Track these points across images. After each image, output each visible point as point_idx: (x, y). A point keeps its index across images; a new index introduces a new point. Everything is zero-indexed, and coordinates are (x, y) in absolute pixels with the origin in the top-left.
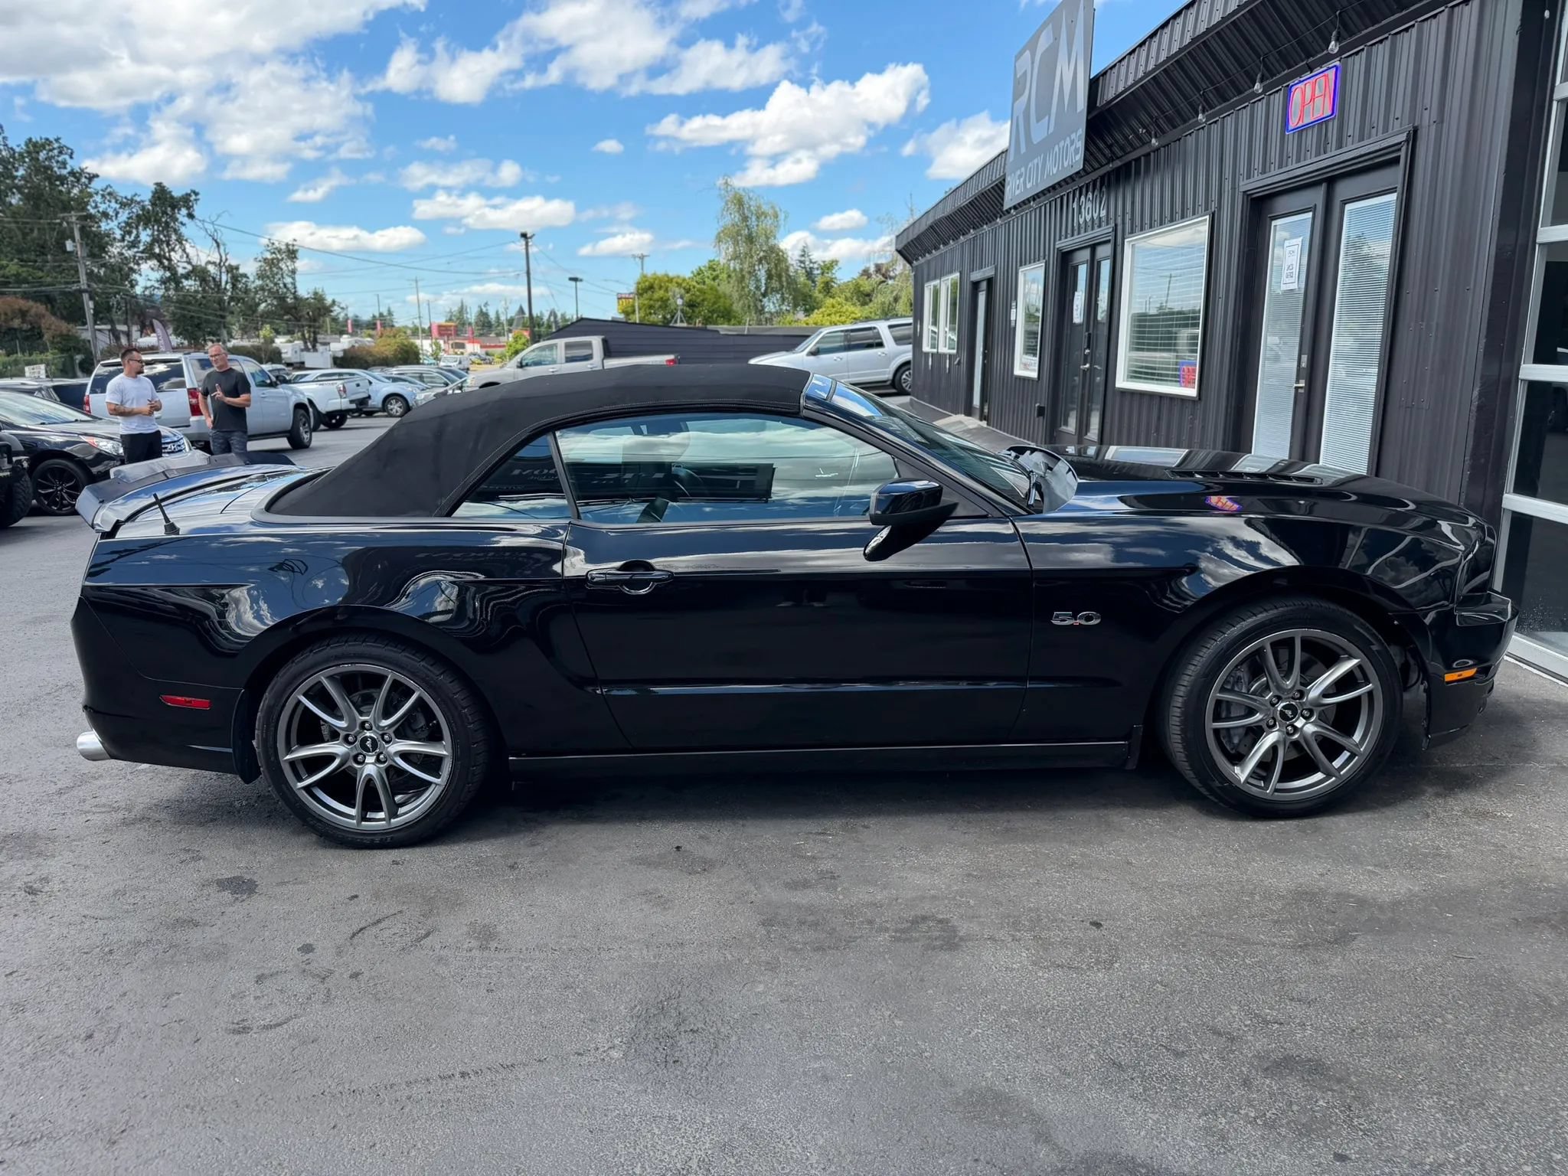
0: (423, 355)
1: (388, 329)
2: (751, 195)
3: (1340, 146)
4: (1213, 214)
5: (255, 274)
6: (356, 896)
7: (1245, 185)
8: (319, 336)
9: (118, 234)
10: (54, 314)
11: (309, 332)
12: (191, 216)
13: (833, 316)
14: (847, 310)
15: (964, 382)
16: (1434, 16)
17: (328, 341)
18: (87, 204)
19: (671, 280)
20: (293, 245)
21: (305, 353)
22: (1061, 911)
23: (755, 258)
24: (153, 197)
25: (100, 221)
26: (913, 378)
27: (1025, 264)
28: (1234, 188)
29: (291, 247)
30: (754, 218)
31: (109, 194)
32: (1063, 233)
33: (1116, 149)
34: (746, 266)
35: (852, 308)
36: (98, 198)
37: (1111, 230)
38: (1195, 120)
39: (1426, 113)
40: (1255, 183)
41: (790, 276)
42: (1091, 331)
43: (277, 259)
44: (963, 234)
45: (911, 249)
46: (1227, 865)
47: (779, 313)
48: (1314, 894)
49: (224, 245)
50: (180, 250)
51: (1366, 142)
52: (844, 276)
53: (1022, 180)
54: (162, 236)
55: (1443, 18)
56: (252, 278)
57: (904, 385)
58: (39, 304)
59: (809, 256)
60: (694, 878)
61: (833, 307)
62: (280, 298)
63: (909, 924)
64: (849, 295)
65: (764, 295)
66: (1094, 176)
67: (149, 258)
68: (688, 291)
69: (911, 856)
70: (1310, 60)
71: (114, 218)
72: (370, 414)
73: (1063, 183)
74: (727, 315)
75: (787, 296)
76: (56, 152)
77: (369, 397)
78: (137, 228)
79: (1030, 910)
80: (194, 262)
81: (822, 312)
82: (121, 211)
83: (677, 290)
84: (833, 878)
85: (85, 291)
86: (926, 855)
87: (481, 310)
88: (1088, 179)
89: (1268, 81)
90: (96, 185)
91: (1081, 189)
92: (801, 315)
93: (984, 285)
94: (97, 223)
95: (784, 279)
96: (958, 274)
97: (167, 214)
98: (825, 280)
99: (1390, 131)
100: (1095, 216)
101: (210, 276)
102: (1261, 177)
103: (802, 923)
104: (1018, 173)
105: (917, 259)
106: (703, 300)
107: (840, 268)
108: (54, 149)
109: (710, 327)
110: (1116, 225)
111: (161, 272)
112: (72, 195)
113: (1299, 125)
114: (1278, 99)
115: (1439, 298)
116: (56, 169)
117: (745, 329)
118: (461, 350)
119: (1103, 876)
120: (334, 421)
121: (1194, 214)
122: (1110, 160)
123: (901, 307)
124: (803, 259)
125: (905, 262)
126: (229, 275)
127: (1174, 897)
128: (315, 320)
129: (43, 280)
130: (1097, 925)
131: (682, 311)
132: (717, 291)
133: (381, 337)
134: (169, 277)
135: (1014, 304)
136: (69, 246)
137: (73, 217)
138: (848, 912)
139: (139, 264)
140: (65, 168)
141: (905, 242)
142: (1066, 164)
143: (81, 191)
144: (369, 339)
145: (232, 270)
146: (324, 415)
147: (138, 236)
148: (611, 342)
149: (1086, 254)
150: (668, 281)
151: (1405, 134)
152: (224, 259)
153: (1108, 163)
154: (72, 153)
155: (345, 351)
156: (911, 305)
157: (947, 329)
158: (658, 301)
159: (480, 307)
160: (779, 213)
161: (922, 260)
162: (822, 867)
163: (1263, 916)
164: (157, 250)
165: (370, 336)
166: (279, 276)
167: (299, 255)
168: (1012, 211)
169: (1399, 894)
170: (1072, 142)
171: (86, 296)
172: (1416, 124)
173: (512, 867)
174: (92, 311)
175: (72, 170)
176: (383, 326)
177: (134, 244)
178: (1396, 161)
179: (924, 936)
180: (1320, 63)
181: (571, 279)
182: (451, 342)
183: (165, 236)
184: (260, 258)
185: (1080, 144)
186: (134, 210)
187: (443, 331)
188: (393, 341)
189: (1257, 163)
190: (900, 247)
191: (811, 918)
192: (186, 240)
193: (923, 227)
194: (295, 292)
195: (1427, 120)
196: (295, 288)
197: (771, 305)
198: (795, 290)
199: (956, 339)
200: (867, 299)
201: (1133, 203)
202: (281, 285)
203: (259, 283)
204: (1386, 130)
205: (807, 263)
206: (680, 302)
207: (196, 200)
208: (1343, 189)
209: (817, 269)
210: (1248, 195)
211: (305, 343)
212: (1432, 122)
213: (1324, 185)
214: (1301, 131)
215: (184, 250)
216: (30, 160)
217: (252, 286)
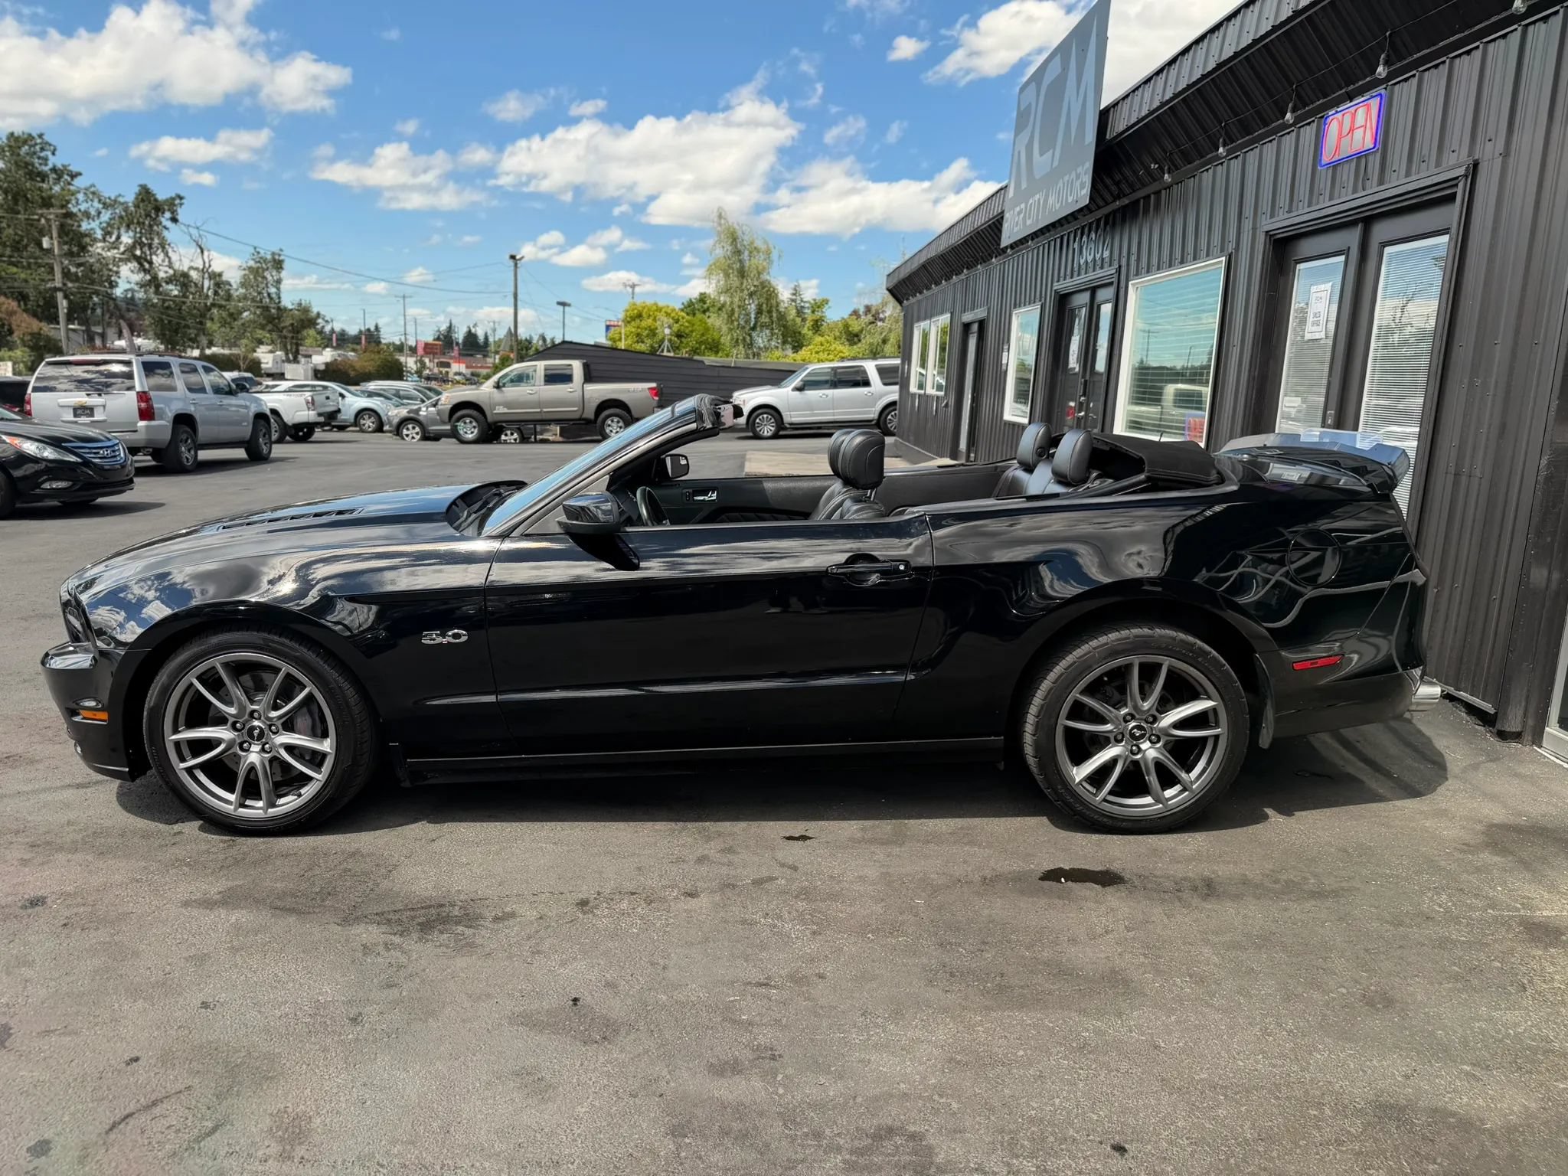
0: (408, 372)
1: (373, 344)
2: (744, 228)
3: (1381, 182)
4: (1230, 256)
5: (239, 281)
6: (137, 1059)
7: (1267, 224)
8: (301, 348)
9: (99, 234)
10: (26, 311)
11: (291, 344)
12: (174, 220)
13: (821, 354)
14: (835, 349)
15: (951, 424)
16: (1504, 36)
17: (310, 353)
18: (68, 202)
19: (660, 310)
20: (280, 255)
21: (286, 364)
22: (1071, 1124)
23: (746, 292)
24: (136, 198)
25: (82, 220)
26: (899, 419)
27: (1020, 306)
28: (1254, 229)
29: (277, 257)
30: (746, 253)
31: (93, 193)
32: (1062, 274)
33: (1124, 186)
34: (736, 300)
35: (841, 347)
36: (81, 196)
37: (1114, 271)
38: (1214, 154)
39: (1489, 145)
40: (1282, 221)
41: (780, 312)
42: (1087, 378)
43: (262, 267)
44: (956, 275)
45: (902, 289)
46: (1282, 1056)
47: (766, 349)
48: (1402, 1110)
49: (209, 251)
50: (162, 254)
51: (1414, 178)
52: (834, 314)
53: (1022, 216)
54: (144, 239)
55: (1515, 39)
56: (235, 286)
57: (889, 426)
58: (10, 301)
59: (800, 295)
60: (591, 1050)
61: (822, 345)
62: (263, 307)
63: (870, 1141)
64: (838, 334)
65: (754, 329)
66: (1099, 214)
67: (128, 260)
68: (677, 321)
69: (877, 1026)
70: (1350, 88)
71: (96, 218)
72: (342, 428)
73: (1064, 222)
74: (715, 347)
75: (776, 331)
76: (38, 148)
77: (339, 411)
78: (119, 229)
79: (1032, 1120)
80: (177, 266)
81: (811, 350)
82: (103, 211)
83: (666, 320)
84: (773, 1058)
85: (59, 289)
86: (897, 1024)
87: (470, 331)
88: (1091, 218)
89: (1299, 112)
90: (79, 183)
91: (1083, 228)
92: (789, 352)
93: (975, 327)
94: (78, 222)
95: (774, 315)
96: (949, 315)
97: (151, 217)
98: (814, 318)
99: (1444, 165)
100: (1098, 256)
101: (191, 281)
102: (1287, 216)
103: (725, 1132)
104: (1018, 209)
105: (907, 299)
106: (692, 331)
107: (829, 307)
108: (36, 144)
109: (696, 357)
110: (1120, 267)
111: (141, 275)
112: (53, 192)
113: (1333, 160)
114: (1308, 133)
115: (1500, 353)
116: (37, 165)
117: (732, 361)
118: (446, 369)
119: (1124, 1066)
120: (301, 434)
121: (1208, 255)
122: (1118, 197)
123: (889, 348)
124: (794, 297)
125: (896, 303)
126: (212, 282)
127: (1219, 1105)
128: (298, 332)
129: (16, 276)
130: (1120, 1149)
131: (670, 341)
132: (706, 323)
133: (365, 352)
134: (150, 281)
135: (1006, 347)
136: (46, 243)
137: (52, 213)
138: (789, 1118)
139: (118, 267)
140: (46, 165)
141: (895, 281)
142: (1070, 200)
143: (63, 189)
144: (353, 354)
145: (216, 277)
146: (290, 427)
147: (118, 237)
148: (592, 367)
149: (1085, 297)
150: (657, 310)
151: (1464, 168)
152: (207, 265)
153: (1114, 201)
154: (55, 150)
155: (327, 364)
156: (899, 347)
157: (935, 373)
158: (646, 329)
159: (469, 327)
160: (773, 250)
161: (912, 300)
162: (762, 1040)
163: (1339, 1143)
164: (138, 253)
165: (353, 350)
166: (264, 285)
167: (285, 265)
168: (1009, 250)
169: (1512, 1113)
170: (1078, 177)
171: (60, 295)
172: (1476, 157)
173: (354, 1020)
174: (66, 311)
175: (54, 167)
176: (368, 342)
177: (115, 245)
178: (1452, 198)
179: (889, 1163)
180: (1361, 92)
181: (559, 303)
182: (436, 361)
183: (147, 239)
184: (244, 266)
185: (1087, 179)
186: (117, 211)
187: (428, 348)
188: (377, 357)
189: (1283, 199)
190: (891, 285)
191: (736, 1126)
192: (169, 245)
193: (915, 265)
194: (279, 302)
195: (1489, 153)
196: (279, 298)
197: (760, 340)
198: (784, 326)
199: (944, 384)
200: (856, 339)
201: (1139, 243)
202: (265, 295)
203: (242, 291)
204: (1438, 164)
205: (798, 302)
206: (667, 331)
207: (181, 204)
208: (1382, 230)
209: (808, 308)
210: (1271, 236)
211: (287, 354)
212: (1497, 154)
213: (1360, 226)
214: (1335, 166)
215: (167, 254)
216: (11, 155)
217: (235, 294)
